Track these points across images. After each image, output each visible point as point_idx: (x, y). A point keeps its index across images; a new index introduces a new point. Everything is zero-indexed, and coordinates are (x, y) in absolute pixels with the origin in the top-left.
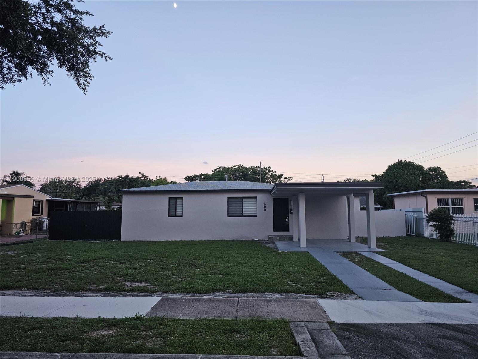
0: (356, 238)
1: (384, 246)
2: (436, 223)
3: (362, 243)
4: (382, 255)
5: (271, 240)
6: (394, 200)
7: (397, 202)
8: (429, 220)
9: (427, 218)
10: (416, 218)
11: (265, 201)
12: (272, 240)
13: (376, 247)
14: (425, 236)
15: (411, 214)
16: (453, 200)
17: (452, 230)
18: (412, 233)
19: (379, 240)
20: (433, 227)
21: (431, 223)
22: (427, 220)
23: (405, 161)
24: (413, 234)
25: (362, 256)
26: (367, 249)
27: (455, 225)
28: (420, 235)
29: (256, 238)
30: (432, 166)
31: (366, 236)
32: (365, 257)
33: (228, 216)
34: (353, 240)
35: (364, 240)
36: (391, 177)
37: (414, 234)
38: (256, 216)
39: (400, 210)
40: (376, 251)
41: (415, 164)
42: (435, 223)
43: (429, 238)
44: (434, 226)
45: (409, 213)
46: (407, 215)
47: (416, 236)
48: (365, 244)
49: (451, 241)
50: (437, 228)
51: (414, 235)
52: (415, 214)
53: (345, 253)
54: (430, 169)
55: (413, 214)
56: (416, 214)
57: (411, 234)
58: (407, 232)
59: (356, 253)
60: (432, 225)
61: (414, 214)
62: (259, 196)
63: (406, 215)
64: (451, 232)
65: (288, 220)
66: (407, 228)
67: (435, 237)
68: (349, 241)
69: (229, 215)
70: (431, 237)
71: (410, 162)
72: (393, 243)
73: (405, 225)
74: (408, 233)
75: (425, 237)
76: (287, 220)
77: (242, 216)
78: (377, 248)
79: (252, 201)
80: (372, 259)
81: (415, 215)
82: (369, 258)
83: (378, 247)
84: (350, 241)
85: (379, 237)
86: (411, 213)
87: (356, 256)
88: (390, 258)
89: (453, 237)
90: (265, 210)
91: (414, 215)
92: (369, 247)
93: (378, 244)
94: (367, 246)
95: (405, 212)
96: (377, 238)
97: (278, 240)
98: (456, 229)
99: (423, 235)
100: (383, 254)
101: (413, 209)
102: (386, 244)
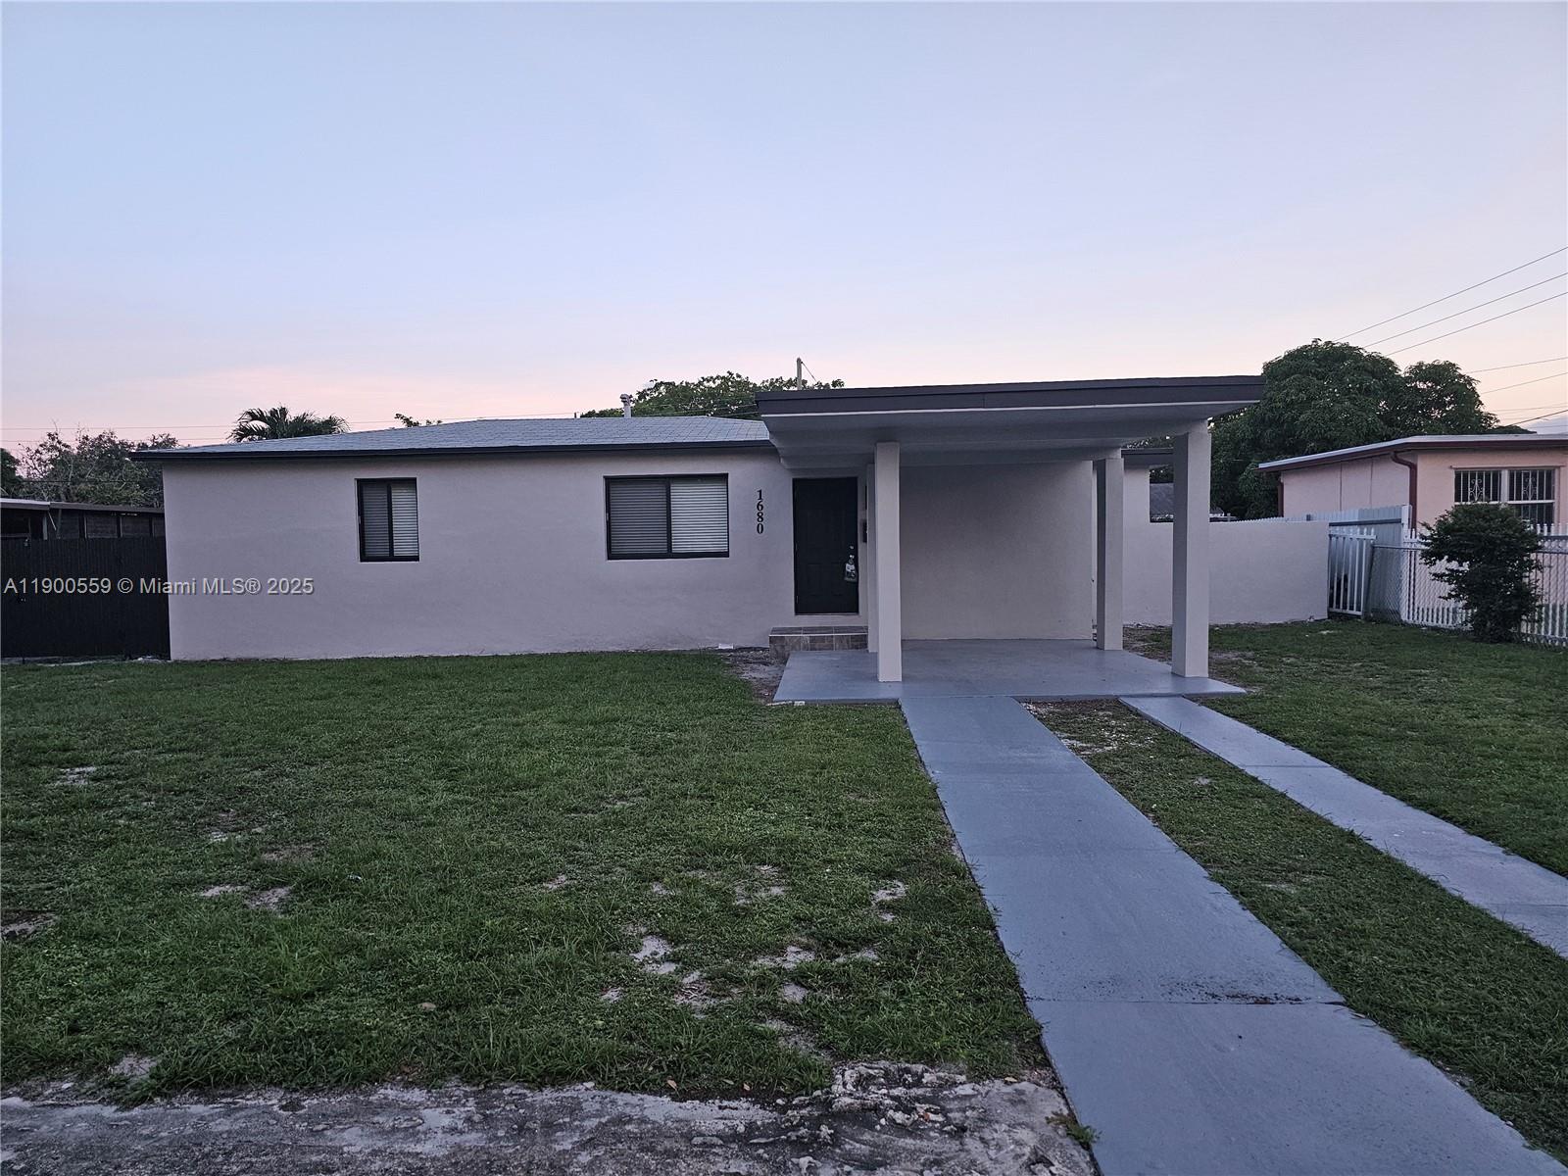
0: (1128, 631)
1: (1243, 666)
2: (1461, 566)
3: (1149, 653)
4: (1235, 717)
5: (778, 648)
6: (1282, 485)
7: (1296, 493)
8: (1432, 555)
9: (1426, 544)
10: (1373, 547)
11: (760, 491)
12: (783, 647)
13: (1207, 675)
14: (1404, 618)
15: (1354, 533)
16: (1517, 476)
17: (1529, 593)
18: (1352, 608)
19: (1220, 637)
20: (1448, 581)
21: (1443, 565)
22: (1426, 554)
23: (1327, 343)
24: (1355, 612)
25: (1141, 723)
26: (1166, 686)
27: (1547, 570)
28: (1382, 617)
29: (724, 642)
30: (1428, 361)
31: (1168, 622)
32: (1155, 724)
33: (612, 555)
34: (1114, 640)
35: (1159, 642)
36: (1273, 405)
37: (1359, 609)
38: (726, 554)
39: (1309, 518)
40: (1205, 694)
41: (1365, 354)
42: (1454, 565)
43: (1419, 627)
44: (1452, 576)
45: (1345, 528)
46: (1334, 539)
47: (1368, 619)
48: (1162, 659)
49: (1518, 640)
50: (1464, 586)
51: (1358, 617)
52: (1369, 533)
53: (1068, 703)
54: (1421, 372)
55: (1362, 533)
56: (1373, 531)
57: (1348, 611)
58: (1331, 605)
59: (1116, 705)
60: (1444, 575)
61: (1365, 530)
62: (739, 472)
63: (1330, 536)
64: (1525, 601)
65: (853, 567)
66: (1332, 588)
67: (1447, 624)
68: (1097, 648)
69: (615, 551)
70: (1430, 623)
71: (1347, 348)
72: (1278, 651)
73: (1325, 578)
74: (1334, 609)
75: (1404, 624)
76: (850, 567)
77: (669, 554)
78: (1212, 675)
79: (709, 493)
80: (1187, 740)
81: (1369, 537)
82: (1174, 734)
83: (1218, 670)
84: (1100, 647)
85: (1220, 627)
86: (1351, 529)
87: (1113, 722)
88: (1273, 733)
89: (1527, 621)
90: (760, 529)
91: (1365, 536)
92: (1178, 675)
93: (1217, 656)
94: (1170, 668)
95: (1331, 525)
96: (1212, 630)
97: (805, 648)
98: (1546, 590)
99: (1398, 613)
100: (1239, 710)
101: (1362, 511)
102: (1250, 654)
